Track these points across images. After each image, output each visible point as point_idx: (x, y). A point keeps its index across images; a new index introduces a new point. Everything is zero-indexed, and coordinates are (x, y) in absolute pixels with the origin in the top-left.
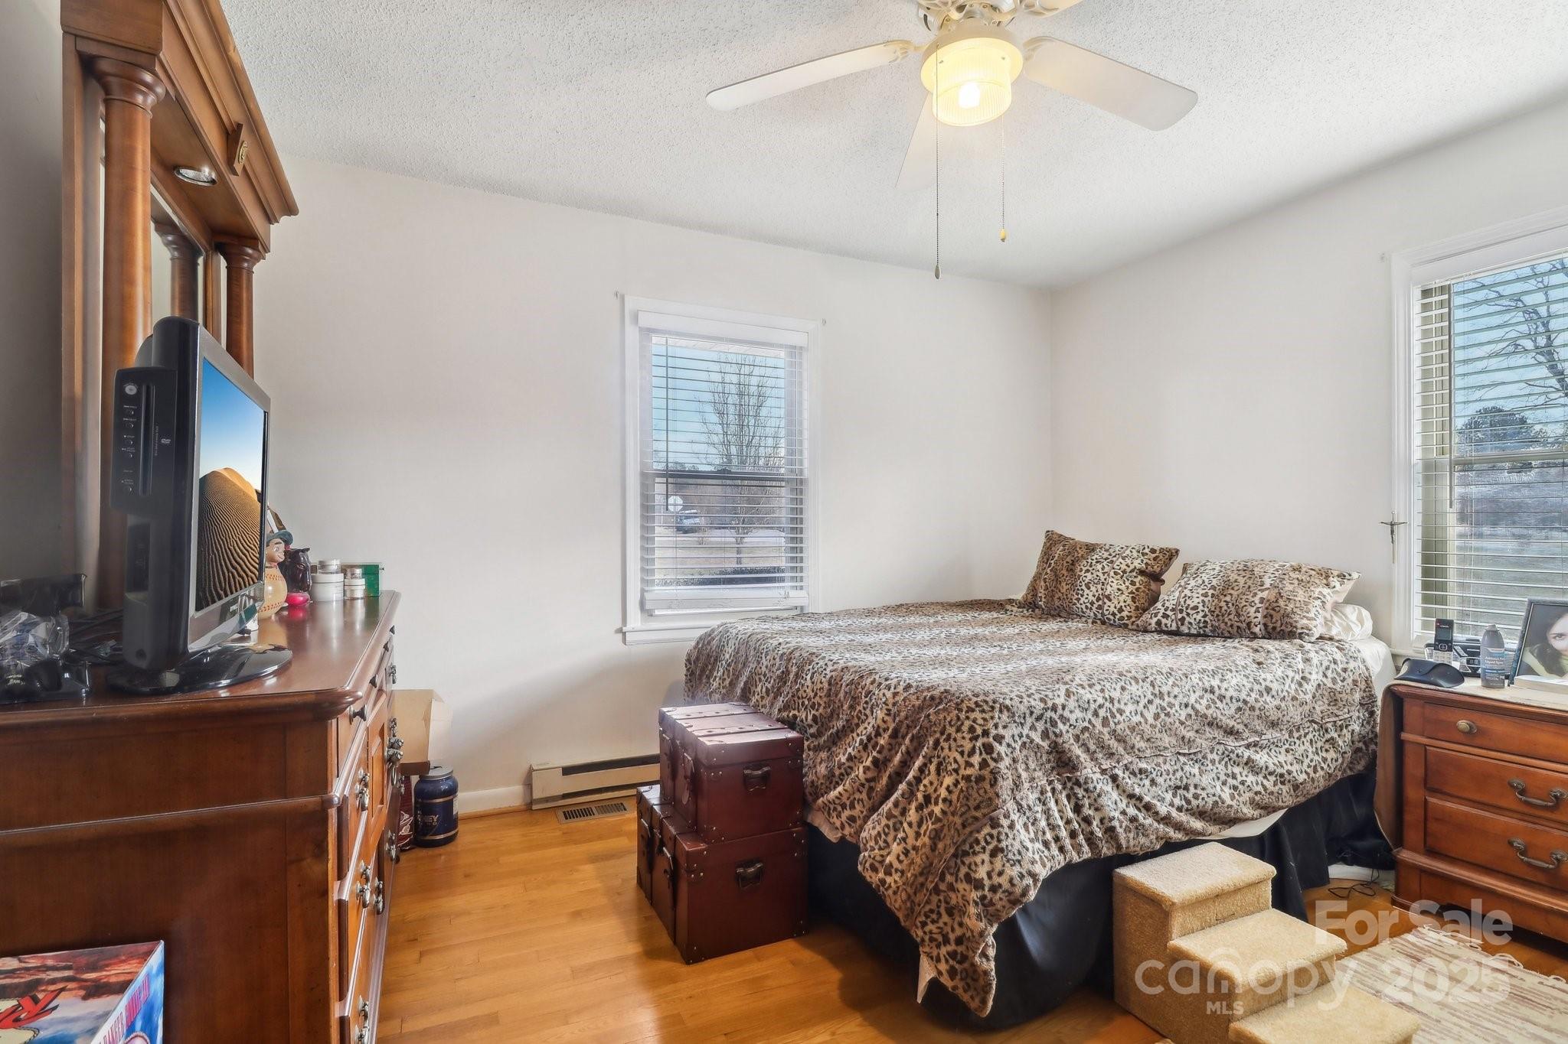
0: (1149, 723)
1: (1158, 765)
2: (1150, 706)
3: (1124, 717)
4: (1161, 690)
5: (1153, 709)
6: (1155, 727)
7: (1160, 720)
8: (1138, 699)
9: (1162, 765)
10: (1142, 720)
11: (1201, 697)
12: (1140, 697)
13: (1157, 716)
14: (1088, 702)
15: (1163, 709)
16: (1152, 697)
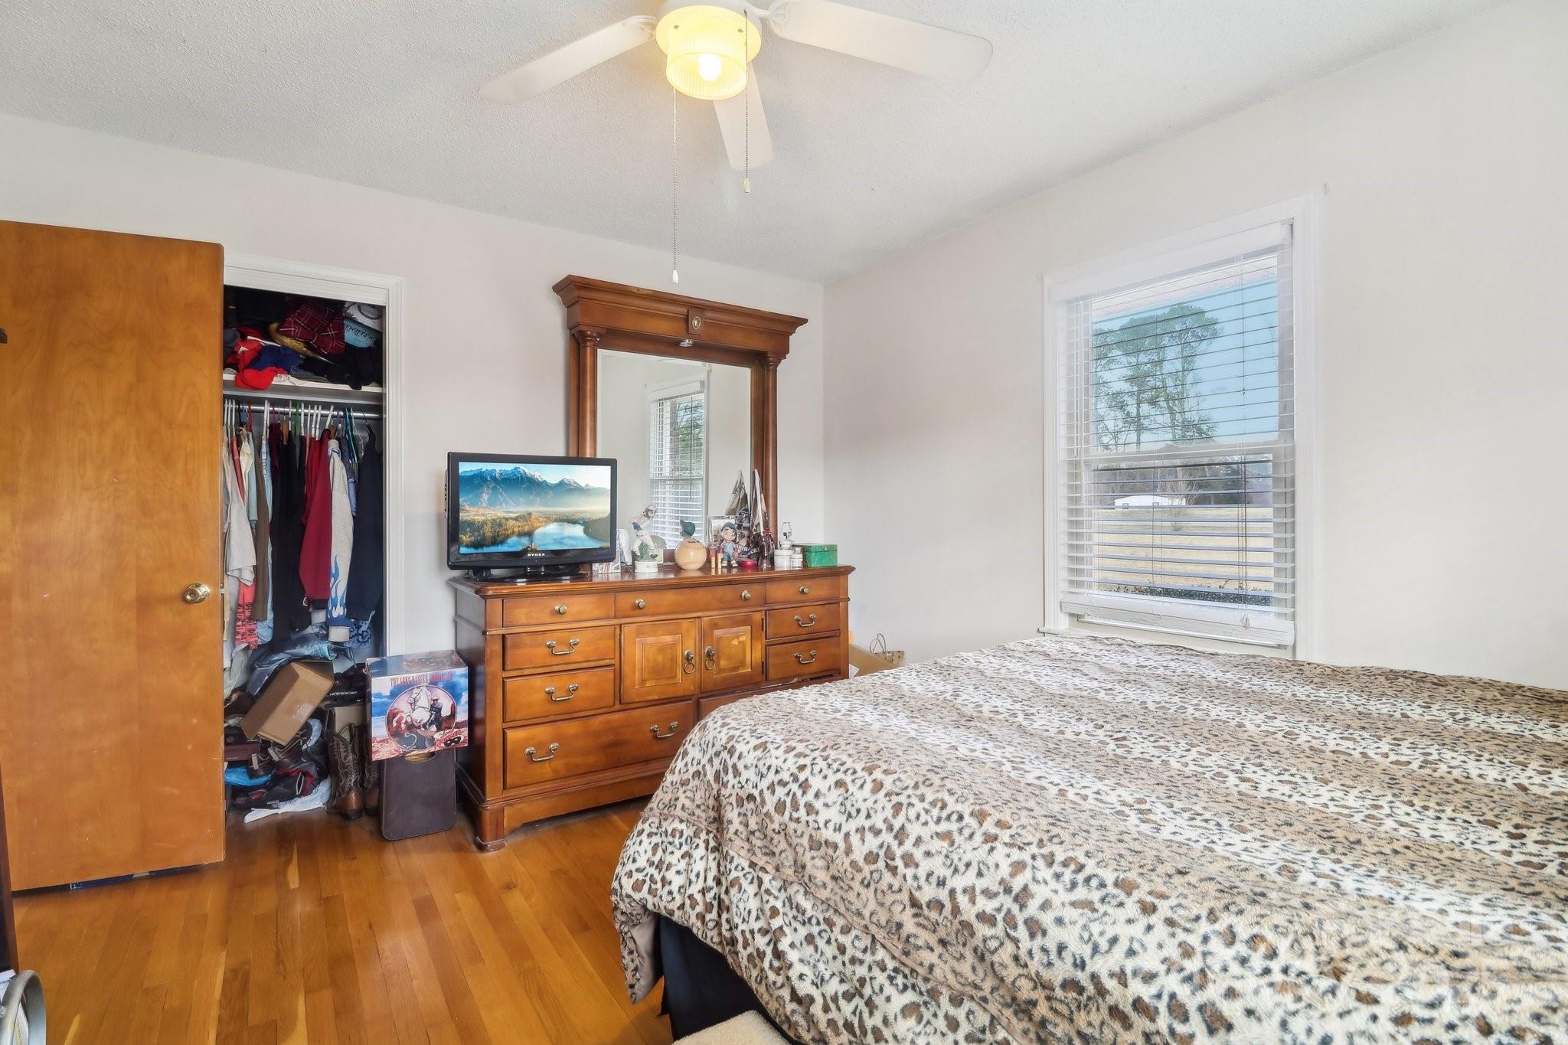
0: (853, 857)
1: (830, 923)
2: (869, 836)
3: (811, 818)
4: (908, 826)
5: (872, 843)
6: (860, 870)
7: (873, 867)
8: (854, 813)
9: (837, 929)
10: (842, 846)
11: (988, 894)
12: (858, 811)
13: (871, 858)
14: (769, 768)
15: (890, 855)
16: (882, 826)
